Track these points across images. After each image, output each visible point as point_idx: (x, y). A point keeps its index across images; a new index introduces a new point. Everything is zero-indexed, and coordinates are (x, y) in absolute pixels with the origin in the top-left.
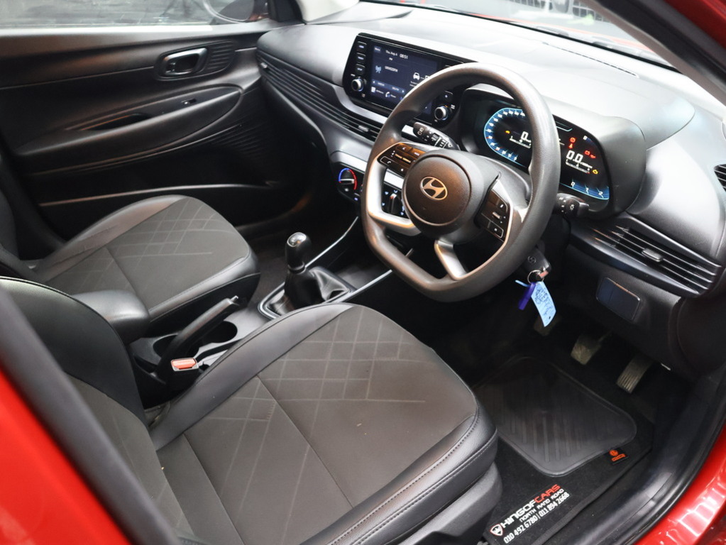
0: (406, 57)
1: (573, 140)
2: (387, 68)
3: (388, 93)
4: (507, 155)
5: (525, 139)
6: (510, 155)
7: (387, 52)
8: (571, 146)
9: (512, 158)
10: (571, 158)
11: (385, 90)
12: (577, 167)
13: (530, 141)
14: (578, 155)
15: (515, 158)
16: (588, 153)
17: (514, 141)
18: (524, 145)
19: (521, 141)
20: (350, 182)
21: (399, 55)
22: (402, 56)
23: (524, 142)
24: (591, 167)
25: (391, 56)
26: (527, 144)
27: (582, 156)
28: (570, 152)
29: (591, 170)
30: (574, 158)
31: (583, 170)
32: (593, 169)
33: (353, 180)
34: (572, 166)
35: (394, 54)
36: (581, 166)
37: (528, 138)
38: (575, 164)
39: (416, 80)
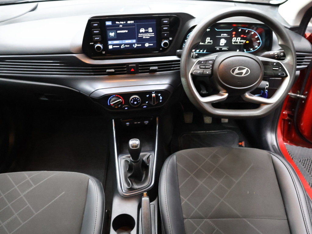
0: (132, 22)
1: (234, 33)
2: (118, 32)
3: (123, 45)
4: (200, 51)
5: (209, 41)
6: (201, 51)
7: (117, 23)
8: (234, 36)
9: (203, 51)
10: (234, 41)
11: (120, 45)
12: (238, 43)
13: (212, 41)
14: (238, 38)
15: (205, 51)
16: (242, 36)
17: (203, 44)
18: (209, 44)
19: (206, 42)
20: (120, 101)
21: (126, 23)
22: (129, 22)
23: (208, 42)
24: (245, 41)
25: (121, 24)
26: (210, 42)
27: (240, 38)
28: (233, 38)
29: (245, 42)
30: (236, 40)
31: (241, 44)
32: (246, 41)
33: (121, 100)
34: (236, 44)
35: (123, 23)
36: (240, 42)
37: (210, 40)
38: (237, 42)
39: (142, 33)
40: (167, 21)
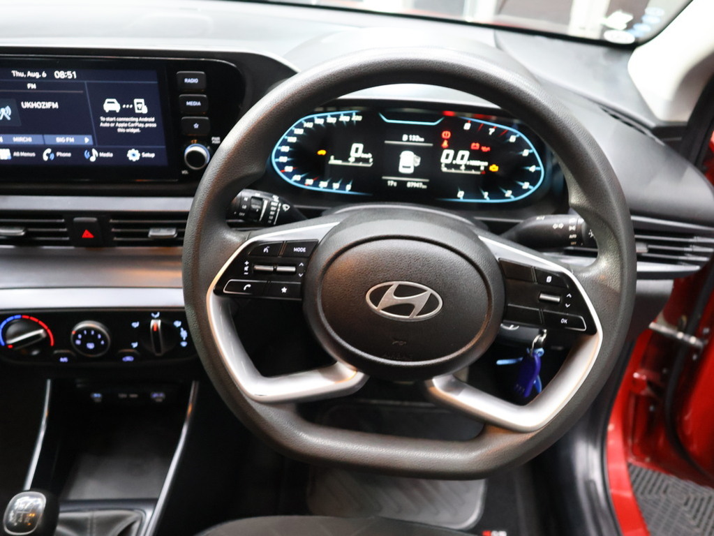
0: (70, 75)
1: (446, 134)
2: (26, 105)
3: (49, 151)
4: (330, 186)
5: (360, 154)
6: (336, 186)
7: (16, 73)
8: (445, 144)
9: (342, 187)
10: (449, 161)
11: (39, 150)
12: (463, 170)
13: (369, 156)
14: (461, 153)
15: (349, 187)
16: (475, 146)
17: (339, 162)
18: (361, 164)
19: (352, 159)
20: (38, 336)
21: (51, 76)
22: (60, 75)
23: (358, 160)
24: (486, 164)
25: (32, 80)
26: (366, 160)
27: (467, 153)
28: (445, 152)
29: (487, 168)
30: (455, 158)
31: (473, 172)
32: (490, 165)
33: (41, 331)
34: (453, 171)
35: (37, 75)
36: (468, 167)
37: (365, 151)
38: (457, 167)
39: (112, 114)
40: (195, 81)
